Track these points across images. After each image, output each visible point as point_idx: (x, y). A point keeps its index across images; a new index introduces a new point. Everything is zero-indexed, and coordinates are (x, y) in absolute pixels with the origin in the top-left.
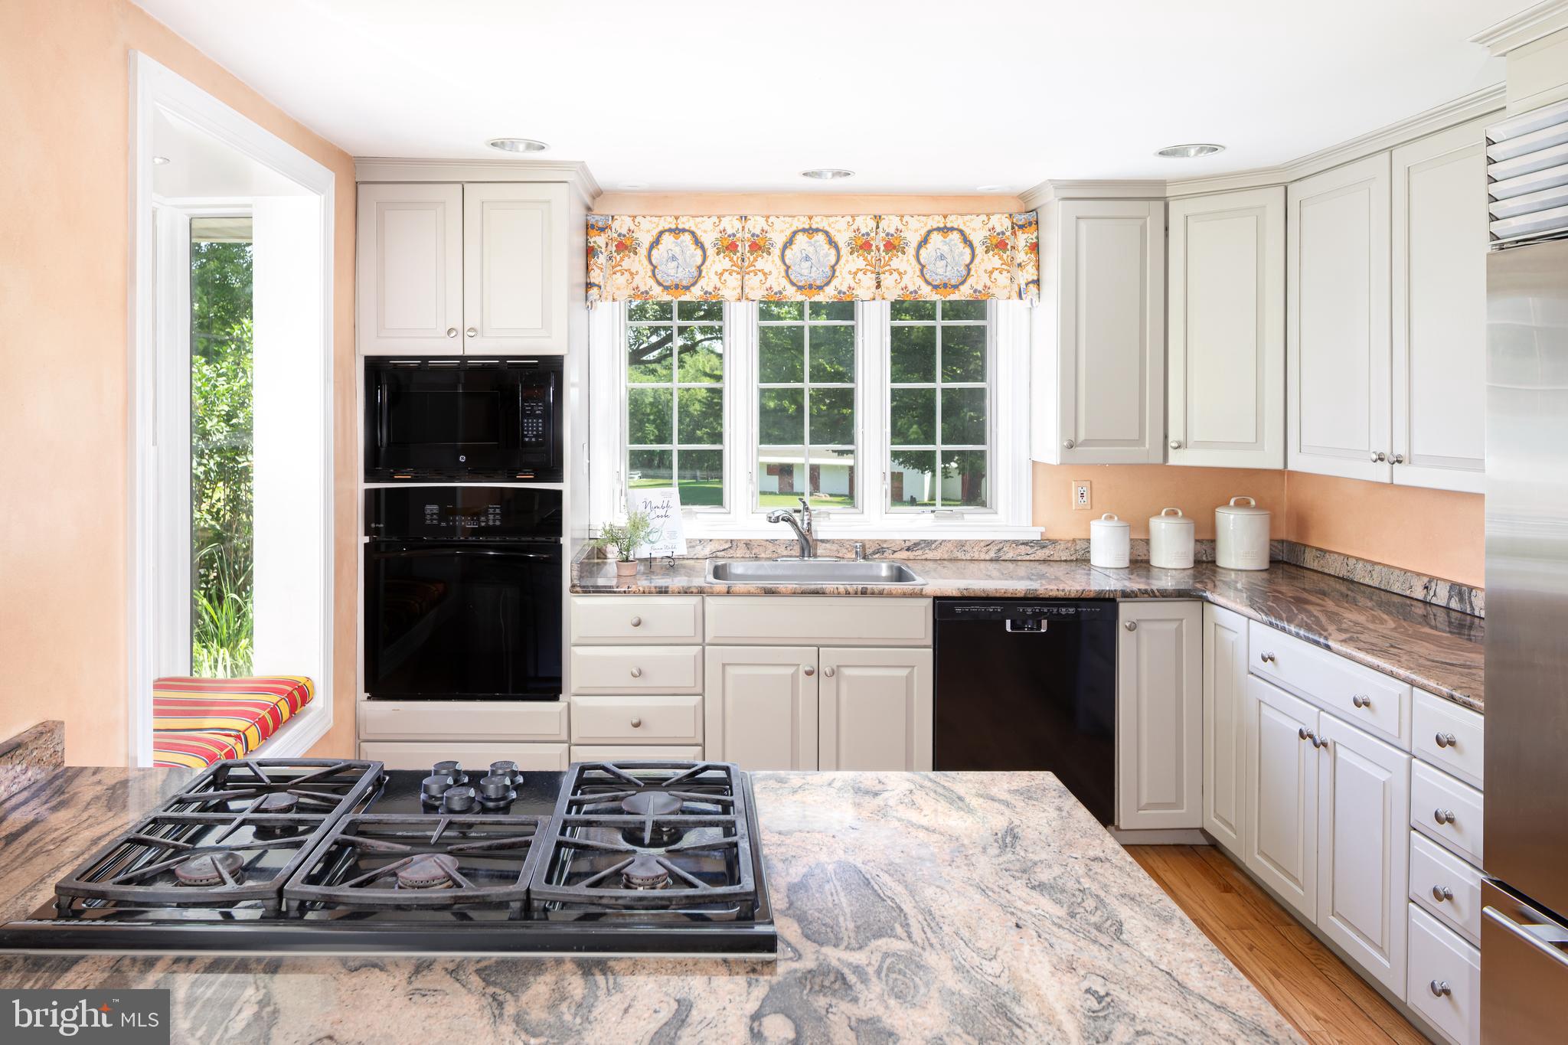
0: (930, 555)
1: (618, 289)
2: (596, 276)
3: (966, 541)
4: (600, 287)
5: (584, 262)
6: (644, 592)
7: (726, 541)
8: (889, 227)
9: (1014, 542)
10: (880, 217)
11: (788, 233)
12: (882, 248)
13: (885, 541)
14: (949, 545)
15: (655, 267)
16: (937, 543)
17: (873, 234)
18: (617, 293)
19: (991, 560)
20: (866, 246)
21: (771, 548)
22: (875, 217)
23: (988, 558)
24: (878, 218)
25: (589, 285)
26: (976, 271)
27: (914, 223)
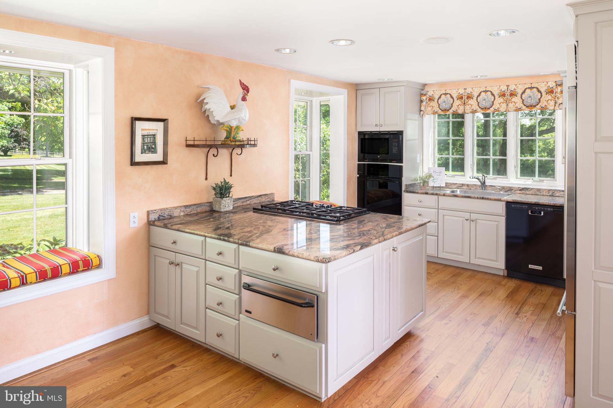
0: (528, 192)
1: (429, 111)
2: (423, 108)
3: (541, 189)
4: (423, 111)
5: (420, 104)
6: (422, 193)
7: (461, 184)
8: (511, 88)
9: (559, 190)
10: (509, 85)
11: (479, 92)
12: (509, 95)
13: (512, 187)
14: (535, 190)
15: (439, 105)
16: (530, 189)
17: (506, 91)
18: (429, 112)
19: (550, 196)
20: (504, 95)
21: (475, 187)
22: (507, 85)
23: (549, 195)
24: (508, 86)
25: (421, 111)
26: (542, 101)
27: (520, 87)
